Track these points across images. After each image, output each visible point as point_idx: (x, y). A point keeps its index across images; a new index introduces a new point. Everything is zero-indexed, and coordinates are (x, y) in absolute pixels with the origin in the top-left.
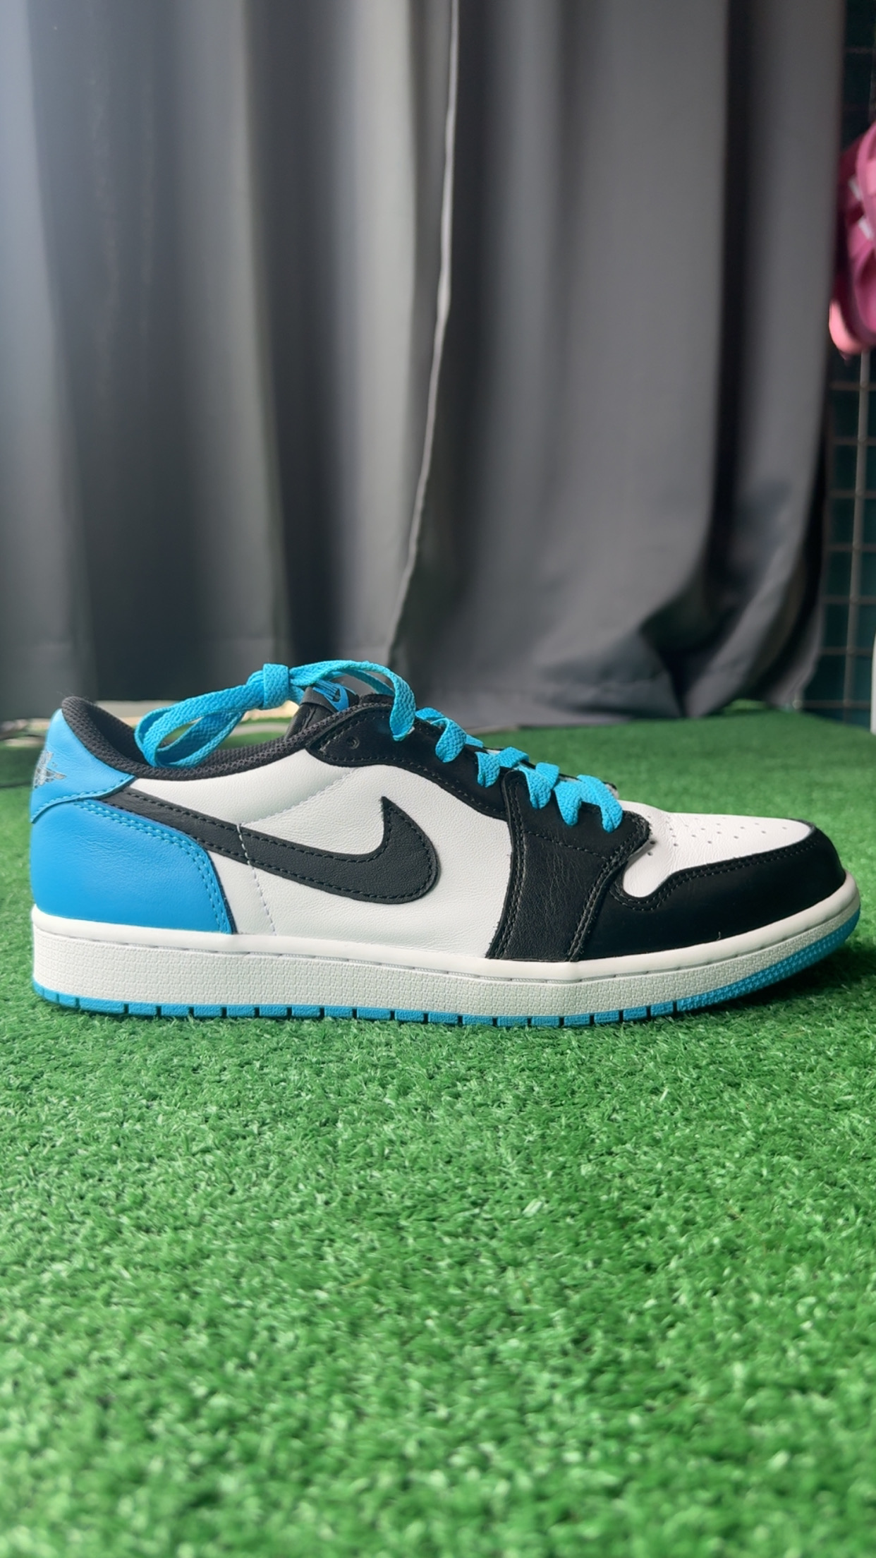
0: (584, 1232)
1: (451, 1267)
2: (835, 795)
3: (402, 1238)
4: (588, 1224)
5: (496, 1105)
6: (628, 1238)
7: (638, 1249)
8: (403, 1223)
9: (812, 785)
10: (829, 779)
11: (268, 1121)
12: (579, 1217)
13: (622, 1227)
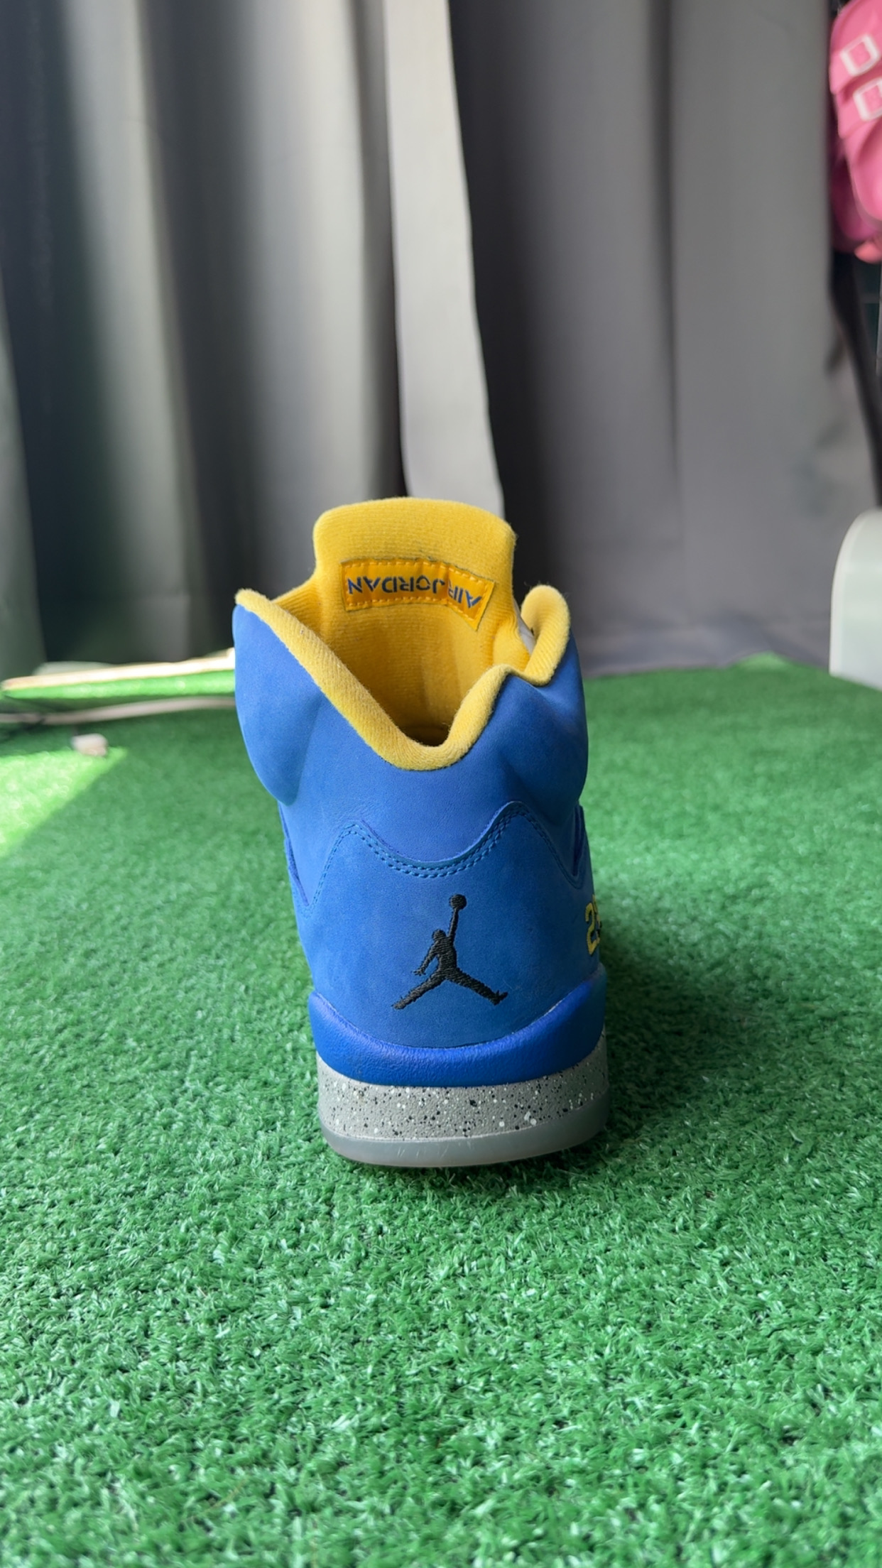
0: (392, 1455)
1: (233, 1515)
2: (780, 766)
3: (193, 1467)
4: (399, 1444)
5: (335, 1257)
6: (439, 1461)
7: (449, 1478)
8: (200, 1444)
9: (760, 753)
10: (778, 744)
11: (83, 1287)
12: (390, 1432)
13: (436, 1446)
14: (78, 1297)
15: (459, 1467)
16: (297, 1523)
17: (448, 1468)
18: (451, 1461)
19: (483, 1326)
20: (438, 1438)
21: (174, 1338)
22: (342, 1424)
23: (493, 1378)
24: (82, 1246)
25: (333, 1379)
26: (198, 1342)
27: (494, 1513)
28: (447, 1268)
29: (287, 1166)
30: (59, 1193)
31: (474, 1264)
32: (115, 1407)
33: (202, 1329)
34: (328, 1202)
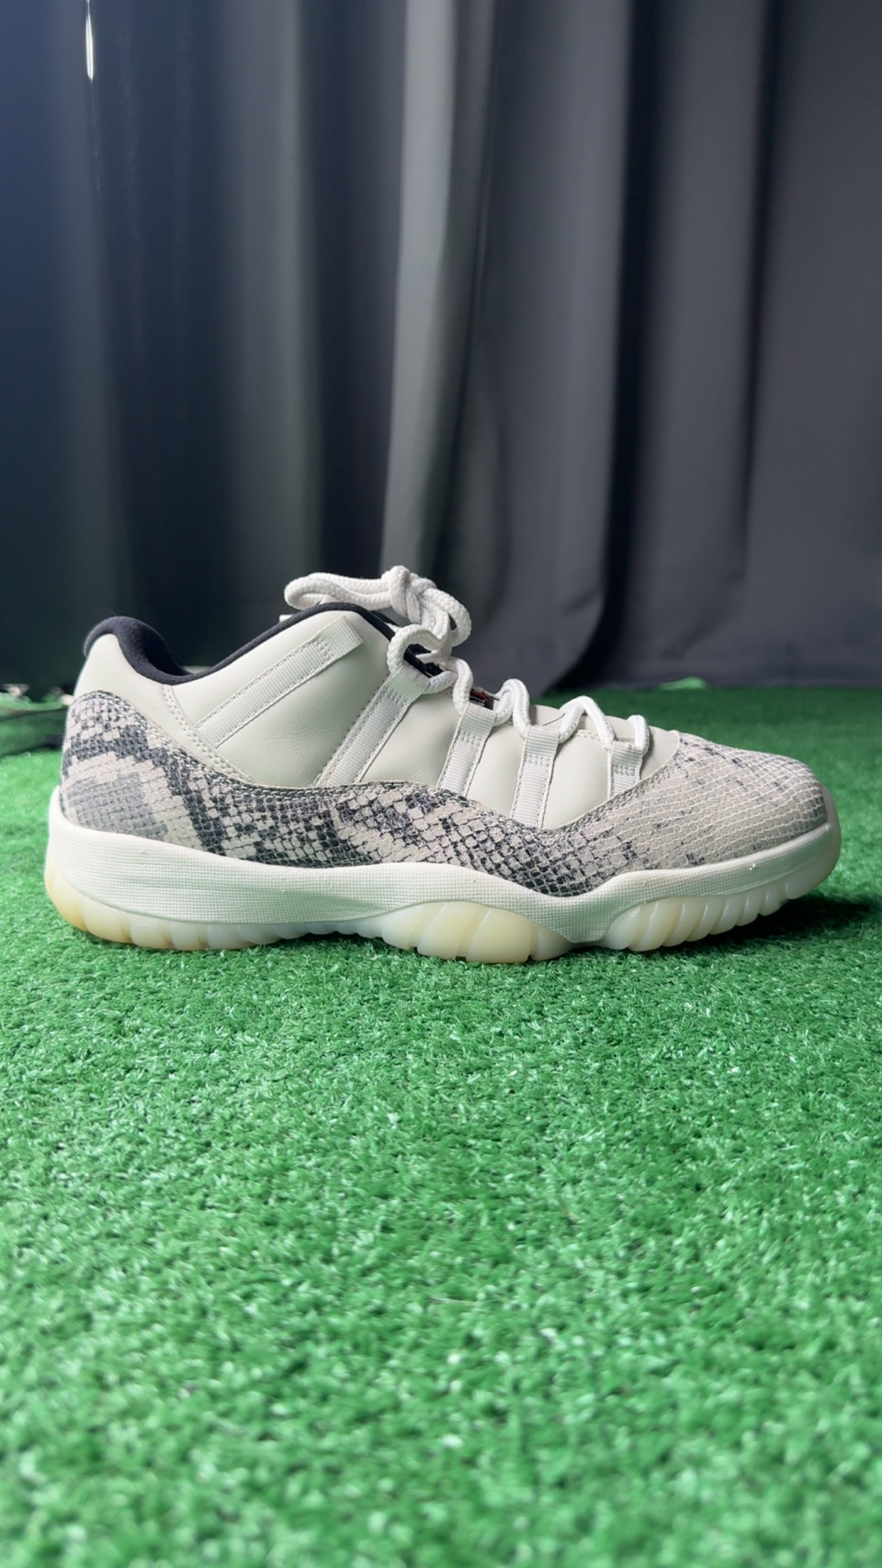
1: (514, 1181)
4: (642, 1149)
5: (556, 1043)
6: (680, 1161)
7: (690, 1171)
11: (343, 1052)
13: (674, 1152)
14: (341, 1059)
15: (697, 1166)
16: (568, 1188)
17: (689, 1166)
18: (690, 1162)
19: (698, 1088)
20: (675, 1148)
21: (431, 1083)
22: (589, 1138)
23: (713, 1118)
24: (335, 1028)
25: (575, 1112)
26: (454, 1086)
27: (737, 1188)
28: (657, 1052)
29: (497, 991)
30: (303, 999)
31: (681, 1052)
32: (393, 1117)
33: (453, 1078)
34: (539, 1012)
